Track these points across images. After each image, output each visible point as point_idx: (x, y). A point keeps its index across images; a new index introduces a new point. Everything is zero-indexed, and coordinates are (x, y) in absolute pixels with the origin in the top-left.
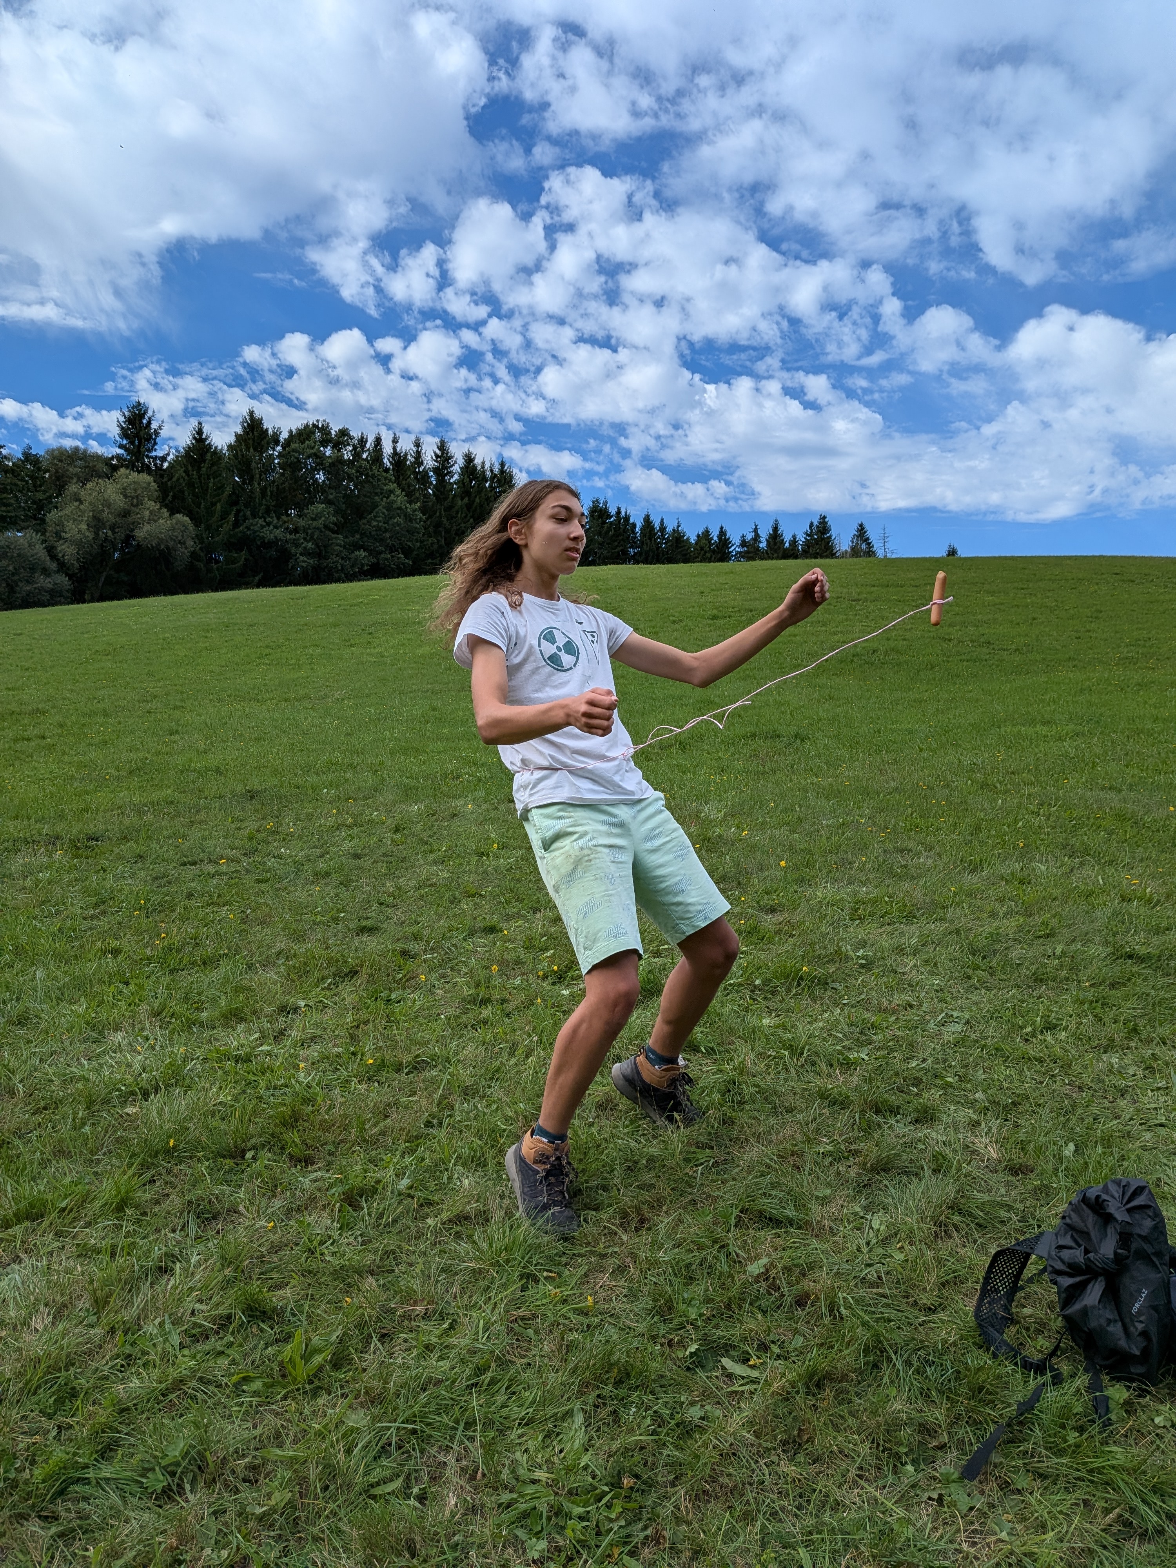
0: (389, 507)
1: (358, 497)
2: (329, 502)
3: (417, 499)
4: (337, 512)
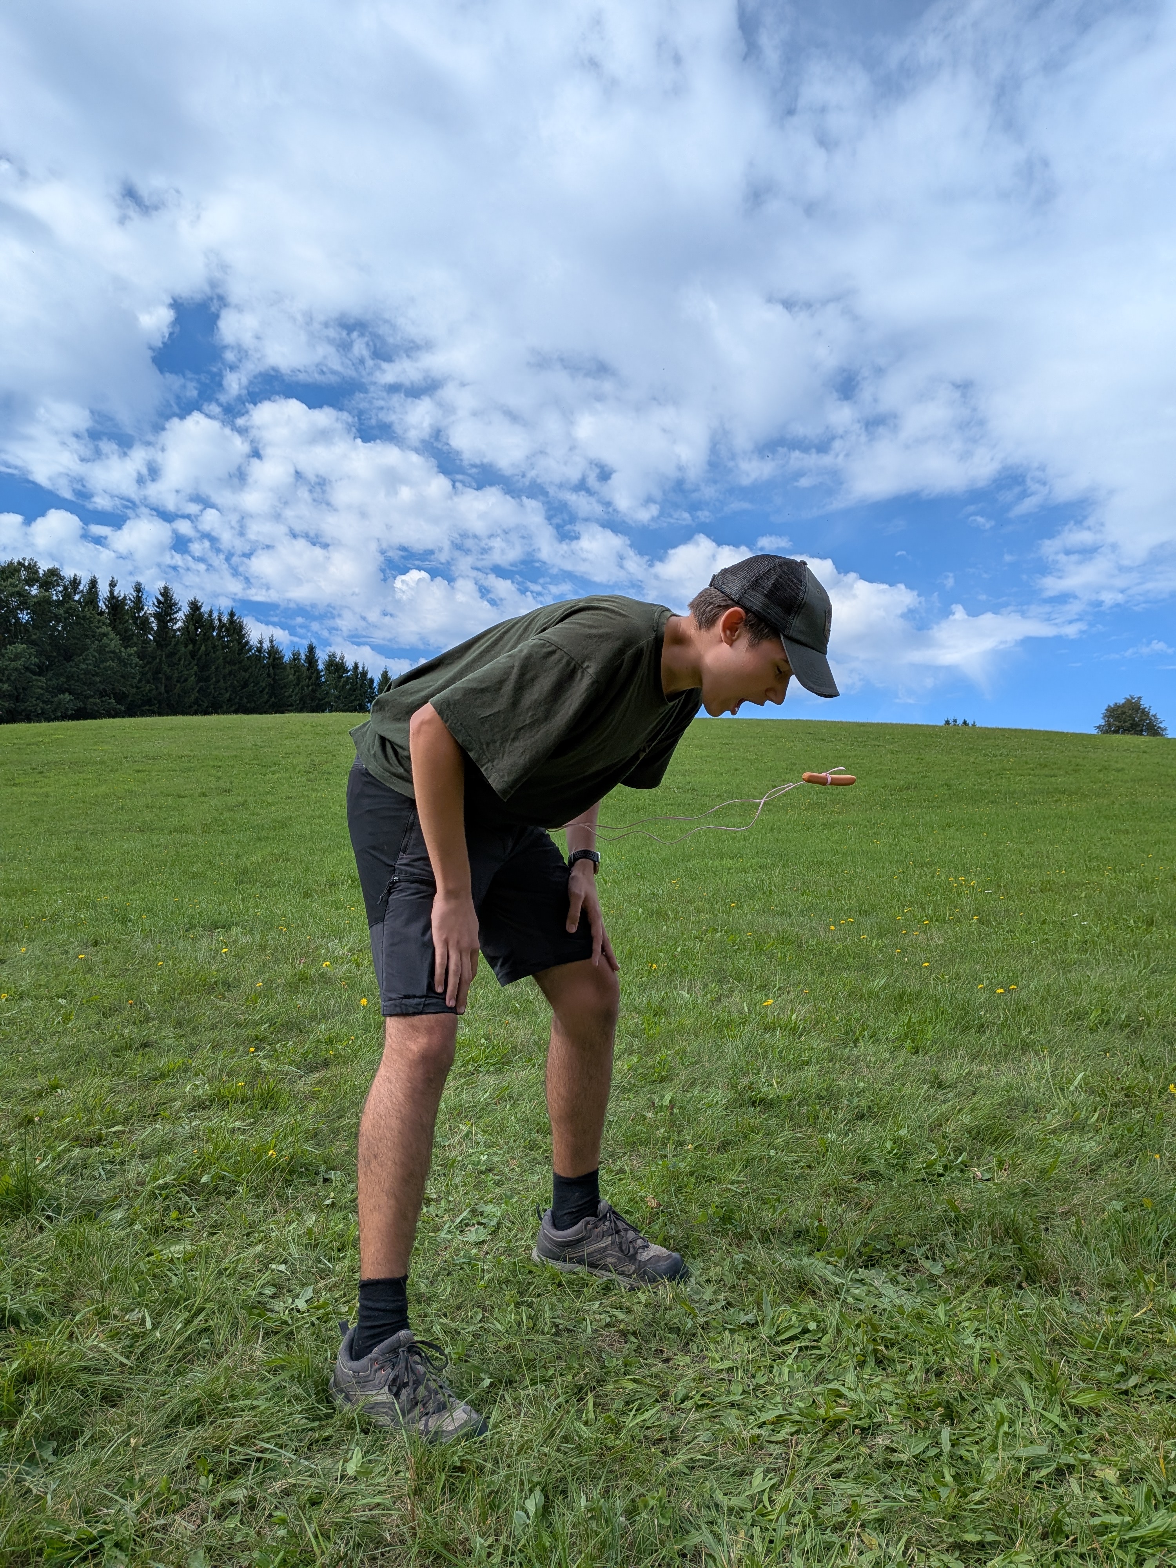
0: (101, 650)
1: (67, 639)
2: (33, 643)
3: (136, 644)
4: (39, 654)
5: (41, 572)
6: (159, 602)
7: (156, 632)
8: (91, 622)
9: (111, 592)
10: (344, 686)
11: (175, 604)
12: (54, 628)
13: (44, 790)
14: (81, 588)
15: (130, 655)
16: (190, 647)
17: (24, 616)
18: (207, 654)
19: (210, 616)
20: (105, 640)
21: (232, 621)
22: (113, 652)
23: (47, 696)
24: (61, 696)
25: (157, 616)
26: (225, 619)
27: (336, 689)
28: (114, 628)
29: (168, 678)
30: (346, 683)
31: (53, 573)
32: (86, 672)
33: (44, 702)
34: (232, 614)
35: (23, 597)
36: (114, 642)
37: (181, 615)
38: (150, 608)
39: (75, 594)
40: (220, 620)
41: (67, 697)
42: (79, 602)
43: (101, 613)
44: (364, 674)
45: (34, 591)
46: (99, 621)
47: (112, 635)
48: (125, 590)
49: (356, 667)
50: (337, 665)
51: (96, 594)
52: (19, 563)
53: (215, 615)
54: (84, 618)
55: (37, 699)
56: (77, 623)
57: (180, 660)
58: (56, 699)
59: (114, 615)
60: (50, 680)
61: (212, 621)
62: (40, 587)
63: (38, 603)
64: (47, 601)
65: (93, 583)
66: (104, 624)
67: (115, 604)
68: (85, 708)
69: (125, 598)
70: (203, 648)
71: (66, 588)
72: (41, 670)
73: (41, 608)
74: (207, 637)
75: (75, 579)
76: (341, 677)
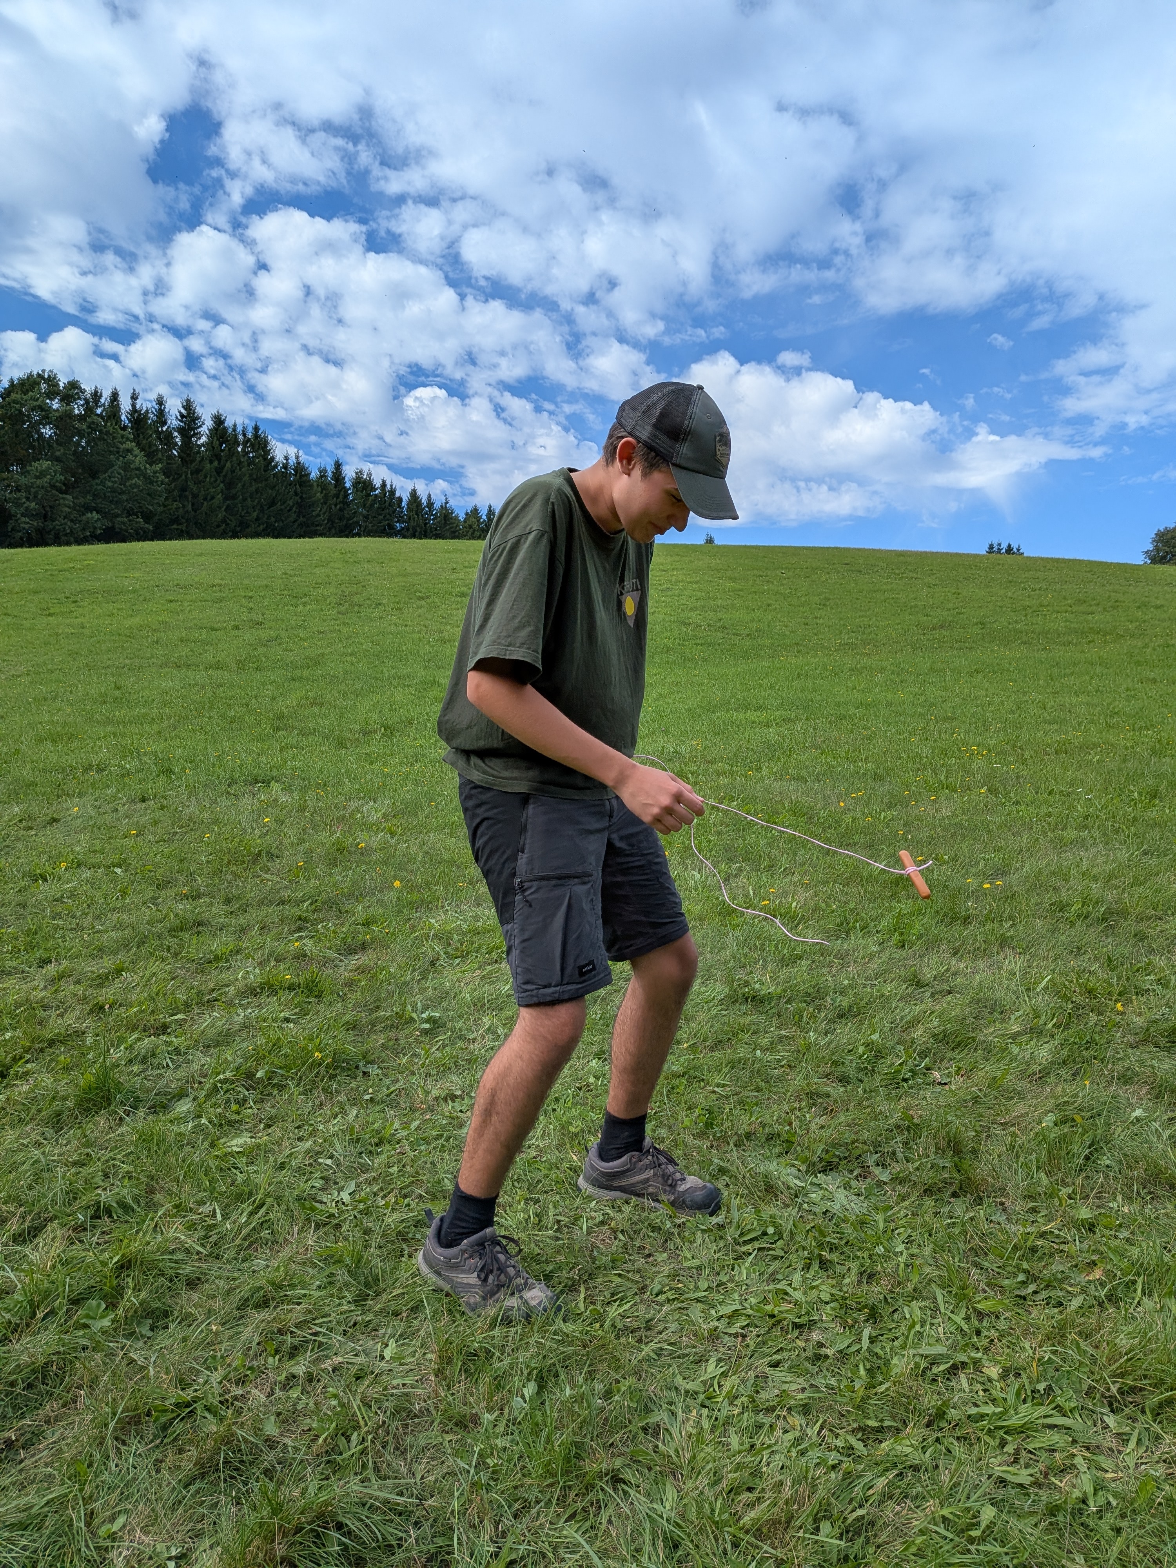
0: (126, 467)
1: (92, 454)
2: (58, 459)
3: (160, 461)
4: (66, 470)
5: (61, 384)
6: (182, 416)
7: (180, 448)
8: (114, 438)
9: (134, 405)
10: (372, 505)
11: (198, 418)
12: (78, 444)
13: (79, 620)
14: (102, 401)
15: (155, 472)
16: (216, 463)
17: (47, 431)
18: (233, 471)
19: (234, 430)
20: (130, 457)
21: (256, 436)
22: (138, 469)
23: (74, 515)
24: (89, 515)
25: (181, 430)
26: (250, 435)
27: (364, 506)
28: (138, 444)
29: (195, 496)
30: (374, 501)
31: (73, 385)
32: (113, 491)
33: (72, 521)
34: (256, 429)
35: (45, 410)
36: (138, 458)
37: (204, 430)
38: (173, 421)
39: (97, 406)
40: (244, 435)
41: (95, 516)
42: (101, 416)
43: (124, 428)
44: (393, 492)
45: (56, 404)
46: (123, 436)
47: (137, 451)
48: (146, 403)
49: (384, 485)
50: (365, 482)
51: (118, 407)
52: (39, 375)
53: (239, 429)
54: (107, 433)
55: (65, 518)
56: (101, 438)
57: (206, 477)
58: (84, 518)
59: (137, 430)
60: (77, 498)
61: (236, 436)
62: (61, 400)
63: (61, 418)
64: (69, 415)
65: (115, 396)
66: (128, 439)
67: (138, 418)
68: (113, 527)
69: (147, 411)
70: (228, 464)
71: (87, 401)
72: (67, 488)
73: (64, 421)
74: (232, 453)
75: (96, 392)
76: (369, 495)
